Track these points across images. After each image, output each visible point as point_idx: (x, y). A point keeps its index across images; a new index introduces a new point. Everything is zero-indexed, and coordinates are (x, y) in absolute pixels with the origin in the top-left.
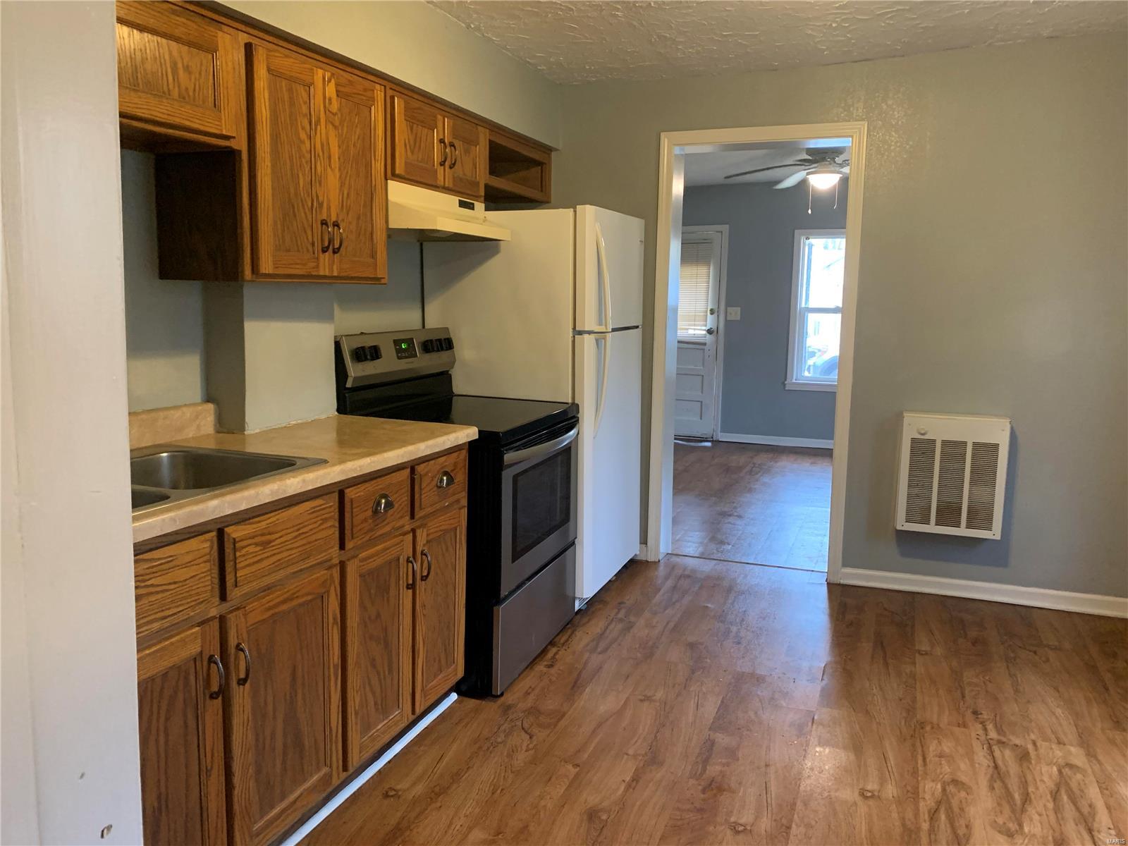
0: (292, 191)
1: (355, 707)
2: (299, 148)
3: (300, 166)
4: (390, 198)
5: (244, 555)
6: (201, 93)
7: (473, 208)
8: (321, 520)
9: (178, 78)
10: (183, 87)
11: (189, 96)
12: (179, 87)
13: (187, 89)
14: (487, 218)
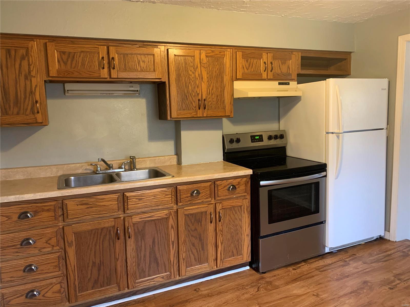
0: (186, 91)
1: (183, 257)
2: (189, 78)
3: (190, 83)
4: (234, 87)
5: (131, 201)
6: (149, 68)
7: (289, 84)
8: (165, 195)
9: (140, 65)
10: (142, 67)
11: (144, 69)
12: (141, 67)
13: (143, 67)
14: (298, 87)
